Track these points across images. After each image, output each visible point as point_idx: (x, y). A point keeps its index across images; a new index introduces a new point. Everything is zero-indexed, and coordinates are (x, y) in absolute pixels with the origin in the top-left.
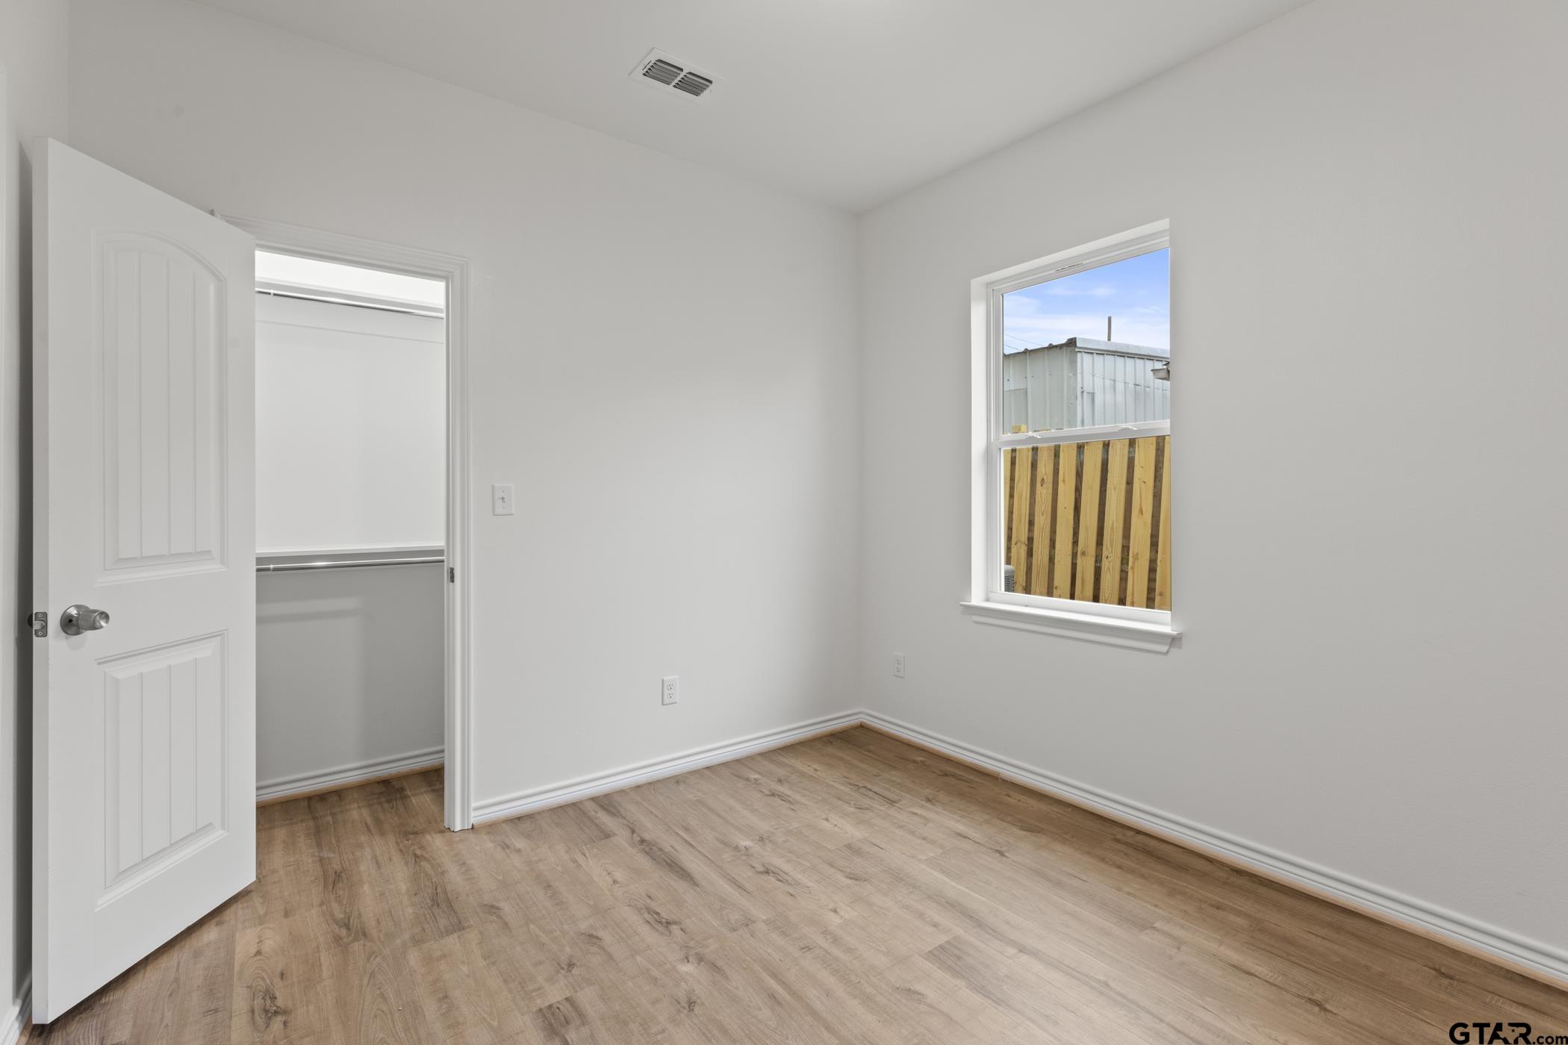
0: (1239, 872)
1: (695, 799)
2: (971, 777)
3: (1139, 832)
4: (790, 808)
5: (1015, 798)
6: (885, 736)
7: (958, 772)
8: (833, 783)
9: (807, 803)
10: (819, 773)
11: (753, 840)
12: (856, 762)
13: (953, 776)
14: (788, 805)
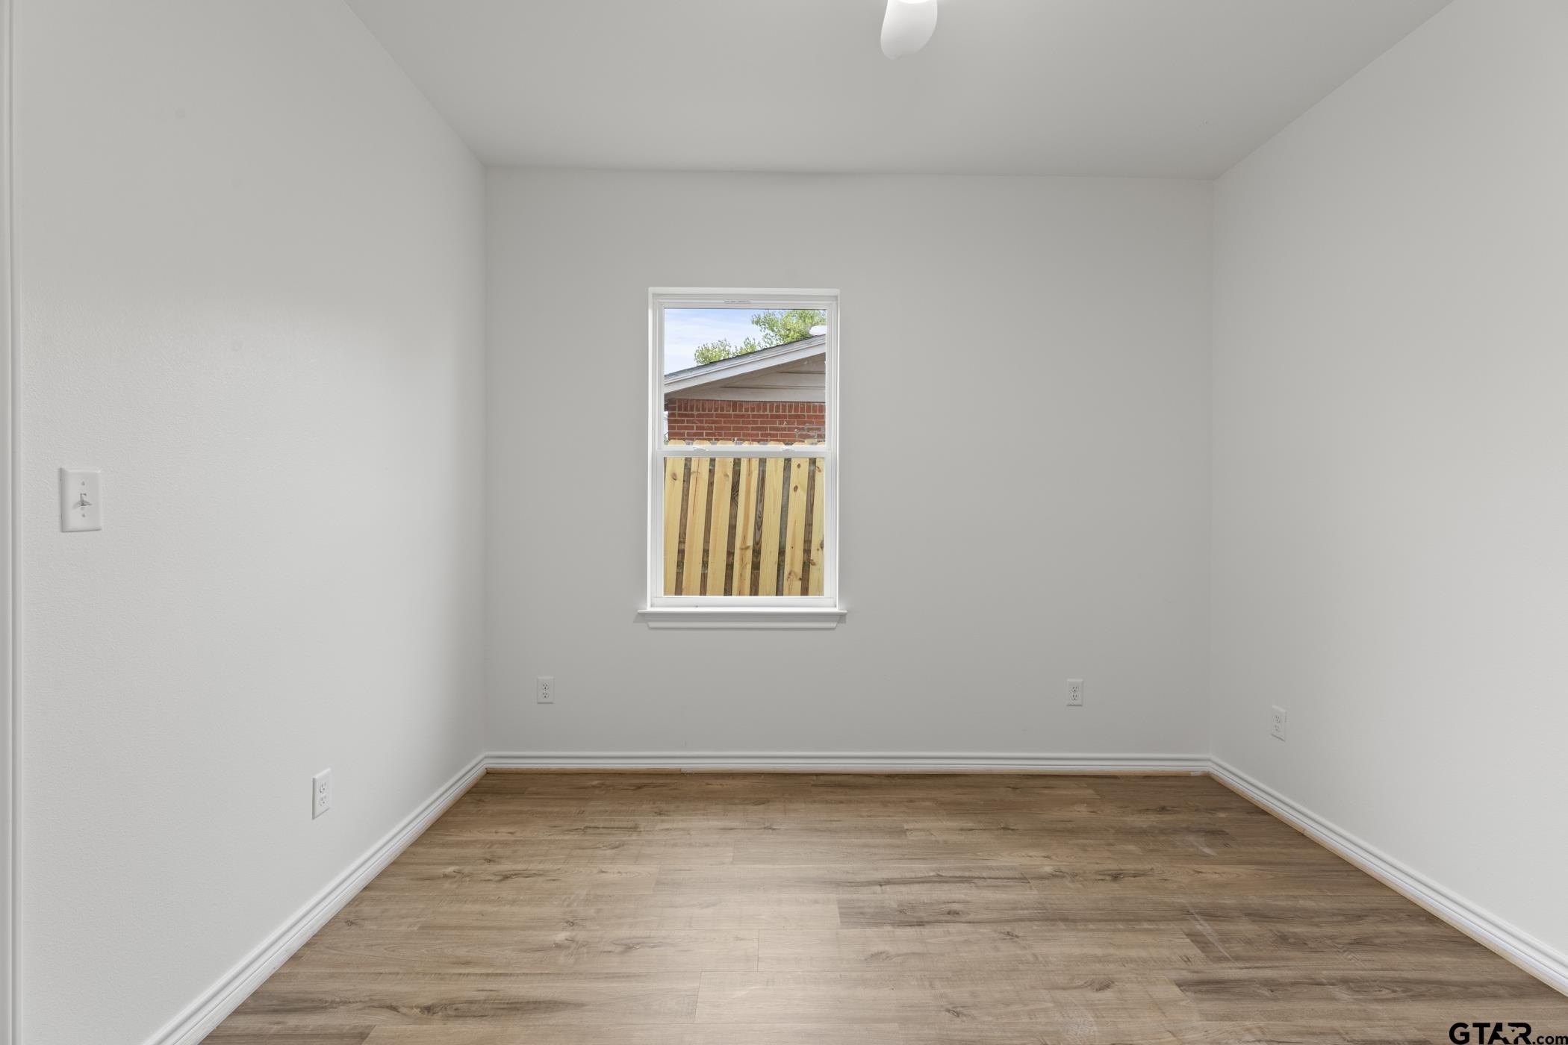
0: (890, 776)
1: (416, 928)
2: (662, 781)
3: (817, 775)
4: (548, 880)
5: (716, 785)
6: (526, 774)
7: (646, 781)
8: (549, 838)
9: (558, 867)
10: (518, 834)
11: (564, 929)
12: (539, 809)
13: (645, 786)
14: (541, 879)
